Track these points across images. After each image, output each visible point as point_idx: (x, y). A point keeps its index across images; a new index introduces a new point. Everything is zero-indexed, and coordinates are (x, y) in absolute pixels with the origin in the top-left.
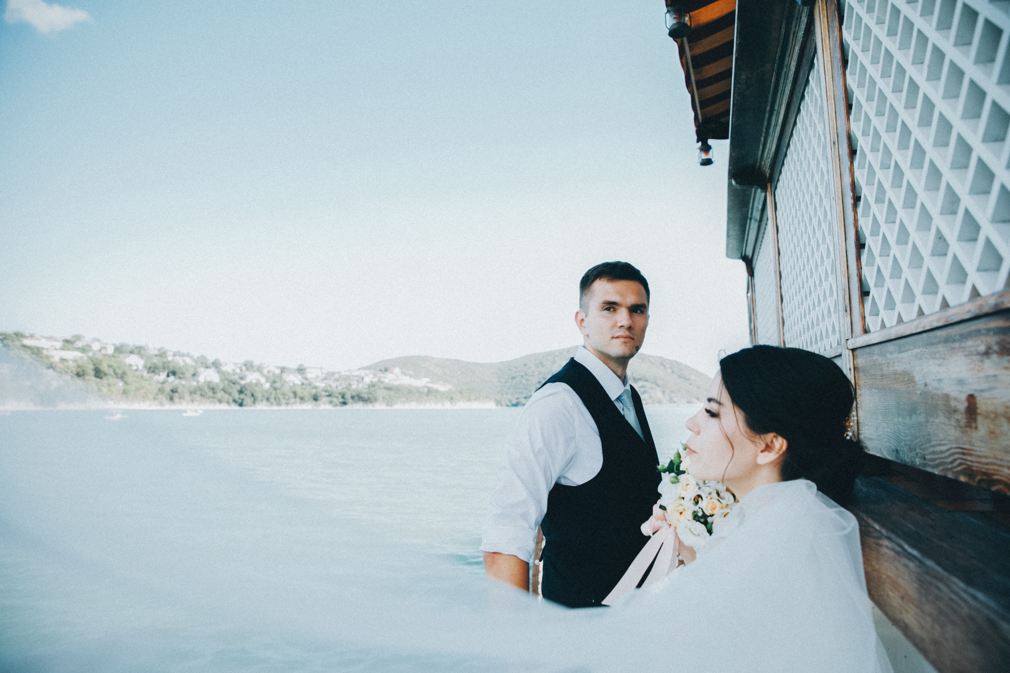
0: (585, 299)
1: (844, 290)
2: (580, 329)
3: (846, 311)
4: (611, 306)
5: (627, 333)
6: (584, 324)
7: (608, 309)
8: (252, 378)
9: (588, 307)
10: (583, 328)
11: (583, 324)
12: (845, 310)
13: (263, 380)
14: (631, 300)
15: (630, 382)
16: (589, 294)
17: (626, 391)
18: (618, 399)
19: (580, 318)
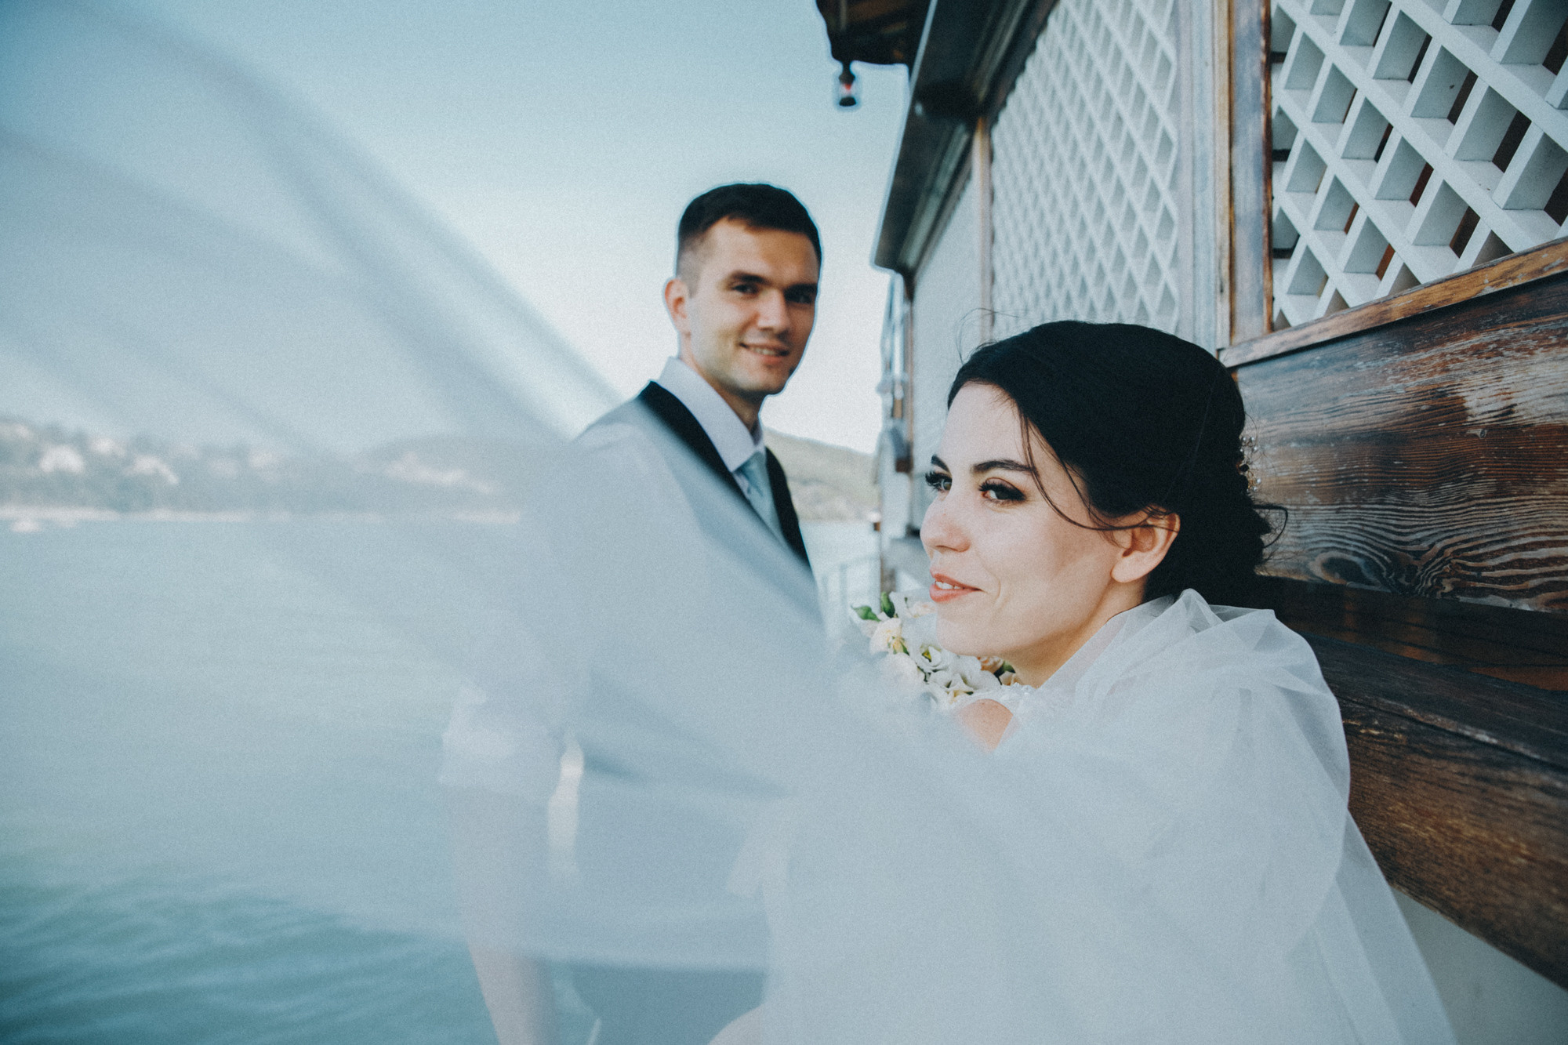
0: (688, 255)
1: (1221, 248)
2: (674, 318)
3: (1222, 291)
4: (747, 285)
5: (776, 343)
6: (682, 308)
7: (742, 289)
8: (146, 464)
9: (697, 277)
10: (679, 317)
11: (680, 308)
12: (1218, 290)
13: (165, 470)
14: (791, 273)
15: (767, 441)
16: (702, 250)
17: (756, 455)
18: (741, 470)
19: (675, 294)
